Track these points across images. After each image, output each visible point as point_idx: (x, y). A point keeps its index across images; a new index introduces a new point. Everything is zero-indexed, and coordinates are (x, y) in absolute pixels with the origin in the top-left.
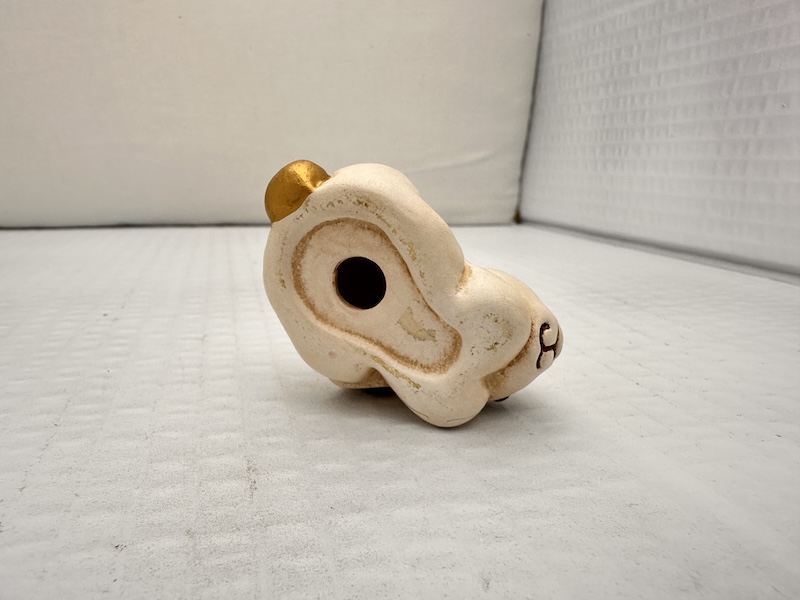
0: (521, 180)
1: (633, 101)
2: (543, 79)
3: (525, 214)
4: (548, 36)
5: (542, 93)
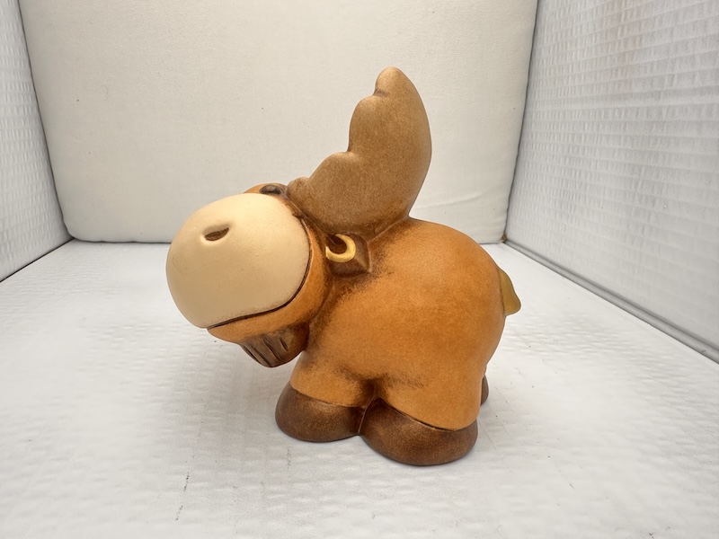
0: (508, 210)
1: (580, 174)
2: (525, 139)
3: (510, 236)
4: (529, 109)
5: (524, 149)
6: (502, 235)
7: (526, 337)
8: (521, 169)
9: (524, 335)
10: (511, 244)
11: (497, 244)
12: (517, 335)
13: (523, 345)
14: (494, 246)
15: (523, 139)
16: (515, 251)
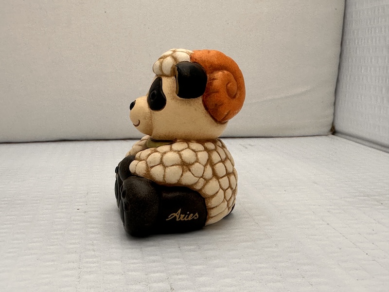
6: (330, 128)
7: (377, 197)
8: (345, 64)
9: (374, 196)
10: (339, 135)
11: (326, 135)
12: (368, 196)
13: (376, 203)
14: (324, 137)
15: (345, 37)
16: (345, 140)
